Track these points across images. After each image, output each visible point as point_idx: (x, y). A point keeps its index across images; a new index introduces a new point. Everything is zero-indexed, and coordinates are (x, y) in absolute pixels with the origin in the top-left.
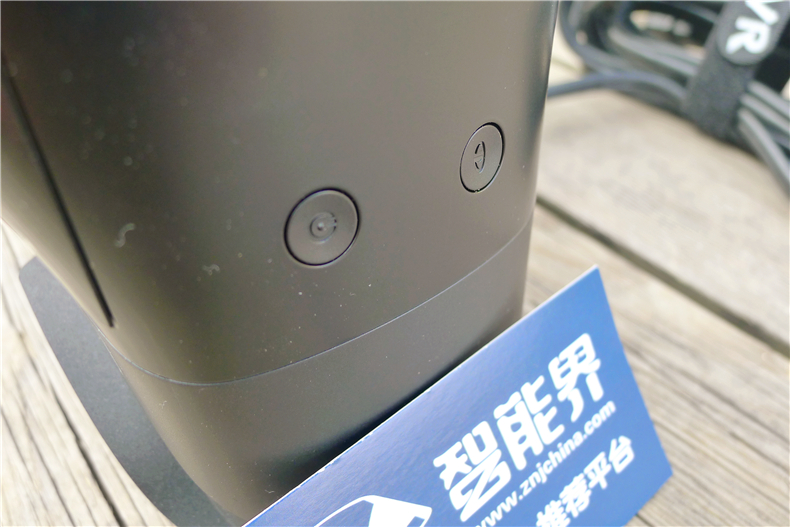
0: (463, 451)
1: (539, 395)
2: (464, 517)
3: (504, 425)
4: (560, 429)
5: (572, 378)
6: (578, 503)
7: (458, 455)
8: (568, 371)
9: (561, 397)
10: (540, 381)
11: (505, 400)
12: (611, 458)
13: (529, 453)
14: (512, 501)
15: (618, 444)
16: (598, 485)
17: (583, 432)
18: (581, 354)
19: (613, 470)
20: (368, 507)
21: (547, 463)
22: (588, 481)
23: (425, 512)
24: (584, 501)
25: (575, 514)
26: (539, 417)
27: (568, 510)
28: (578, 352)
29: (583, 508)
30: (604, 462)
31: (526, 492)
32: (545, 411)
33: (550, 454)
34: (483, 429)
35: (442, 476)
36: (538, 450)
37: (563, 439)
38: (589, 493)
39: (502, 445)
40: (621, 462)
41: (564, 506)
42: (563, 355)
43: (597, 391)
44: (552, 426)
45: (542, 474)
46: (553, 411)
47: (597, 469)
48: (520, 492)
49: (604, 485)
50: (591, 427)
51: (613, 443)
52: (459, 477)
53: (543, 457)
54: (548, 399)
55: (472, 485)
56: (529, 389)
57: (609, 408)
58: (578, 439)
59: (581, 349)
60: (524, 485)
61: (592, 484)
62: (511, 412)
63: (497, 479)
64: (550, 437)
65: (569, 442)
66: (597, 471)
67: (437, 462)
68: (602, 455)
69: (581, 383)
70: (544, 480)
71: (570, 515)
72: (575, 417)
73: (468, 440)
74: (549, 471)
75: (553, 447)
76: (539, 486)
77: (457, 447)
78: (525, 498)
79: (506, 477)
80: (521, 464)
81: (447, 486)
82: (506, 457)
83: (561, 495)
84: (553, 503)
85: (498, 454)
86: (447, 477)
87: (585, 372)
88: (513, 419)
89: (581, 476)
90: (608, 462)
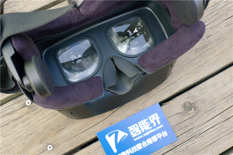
0: (133, 127)
1: (147, 121)
2: (133, 137)
3: (140, 125)
4: (151, 127)
5: (153, 120)
6: (155, 140)
7: (132, 128)
8: (153, 119)
9: (151, 122)
10: (147, 119)
11: (140, 121)
12: (162, 134)
13: (145, 130)
14: (141, 137)
15: (164, 132)
16: (159, 138)
17: (156, 129)
18: (155, 116)
19: (163, 136)
20: (118, 132)
21: (148, 132)
22: (157, 137)
23: (127, 135)
24: (156, 140)
25: (154, 142)
26: (147, 125)
27: (153, 140)
28: (154, 116)
29: (156, 141)
30: (161, 134)
31: (144, 136)
32: (148, 124)
33: (149, 131)
34: (136, 125)
35: (129, 130)
36: (146, 130)
37: (152, 129)
38: (157, 139)
39: (139, 127)
40: (164, 135)
41: (152, 140)
42: (151, 116)
43: (159, 123)
44: (149, 127)
45: (147, 134)
46: (150, 124)
47: (159, 135)
48: (143, 135)
49: (161, 138)
50: (157, 128)
51: (163, 132)
52: (132, 131)
53: (148, 131)
54: (148, 122)
55: (135, 132)
56: (145, 120)
57: (162, 126)
58: (155, 130)
59: (155, 115)
60: (144, 134)
61: (158, 138)
62: (141, 123)
63: (139, 133)
64: (149, 128)
65: (153, 130)
66: (159, 136)
67: (129, 128)
68: (160, 133)
69: (156, 121)
70: (148, 135)
71: (153, 141)
72: (154, 126)
73: (134, 126)
74: (149, 133)
75: (150, 130)
76: (147, 135)
77: (132, 126)
78: (144, 137)
79: (140, 133)
80: (143, 131)
81: (130, 132)
82: (140, 129)
83: (151, 138)
84: (149, 138)
85: (139, 129)
86: (130, 130)
87: (156, 119)
88: (142, 124)
89: (156, 136)
90: (161, 135)
